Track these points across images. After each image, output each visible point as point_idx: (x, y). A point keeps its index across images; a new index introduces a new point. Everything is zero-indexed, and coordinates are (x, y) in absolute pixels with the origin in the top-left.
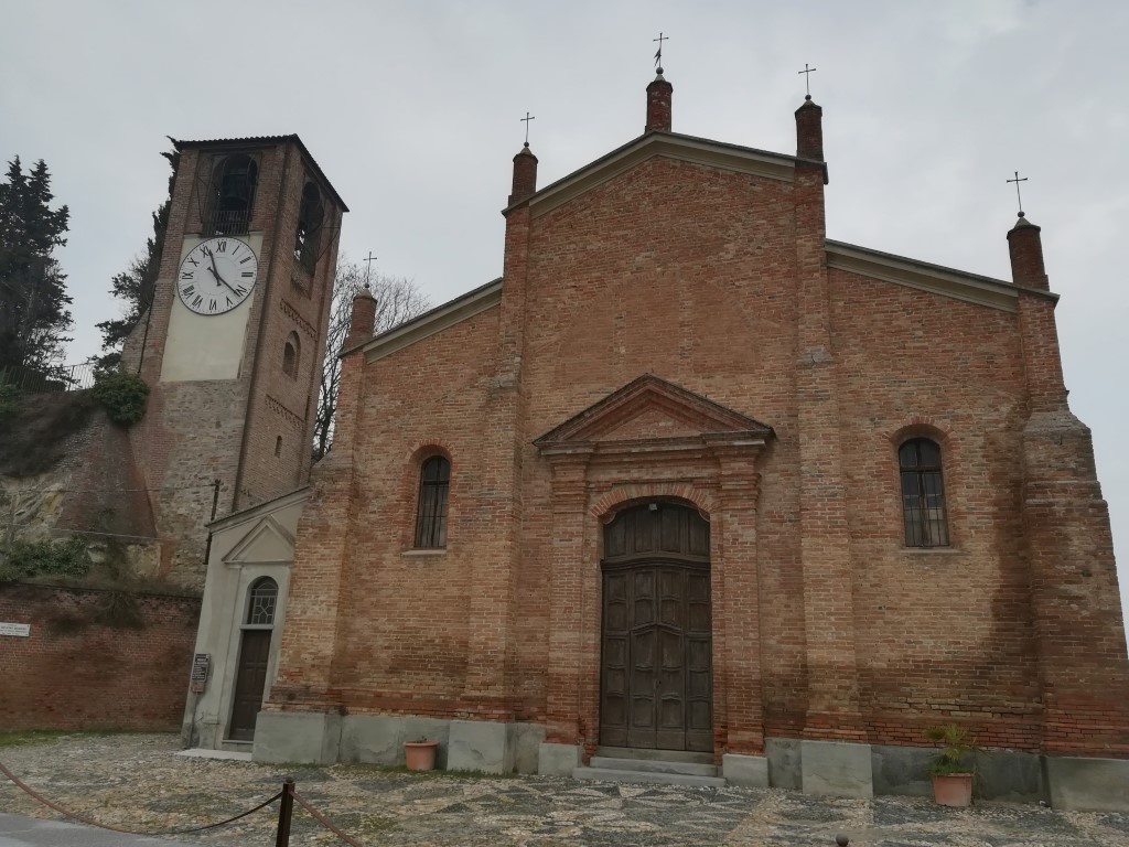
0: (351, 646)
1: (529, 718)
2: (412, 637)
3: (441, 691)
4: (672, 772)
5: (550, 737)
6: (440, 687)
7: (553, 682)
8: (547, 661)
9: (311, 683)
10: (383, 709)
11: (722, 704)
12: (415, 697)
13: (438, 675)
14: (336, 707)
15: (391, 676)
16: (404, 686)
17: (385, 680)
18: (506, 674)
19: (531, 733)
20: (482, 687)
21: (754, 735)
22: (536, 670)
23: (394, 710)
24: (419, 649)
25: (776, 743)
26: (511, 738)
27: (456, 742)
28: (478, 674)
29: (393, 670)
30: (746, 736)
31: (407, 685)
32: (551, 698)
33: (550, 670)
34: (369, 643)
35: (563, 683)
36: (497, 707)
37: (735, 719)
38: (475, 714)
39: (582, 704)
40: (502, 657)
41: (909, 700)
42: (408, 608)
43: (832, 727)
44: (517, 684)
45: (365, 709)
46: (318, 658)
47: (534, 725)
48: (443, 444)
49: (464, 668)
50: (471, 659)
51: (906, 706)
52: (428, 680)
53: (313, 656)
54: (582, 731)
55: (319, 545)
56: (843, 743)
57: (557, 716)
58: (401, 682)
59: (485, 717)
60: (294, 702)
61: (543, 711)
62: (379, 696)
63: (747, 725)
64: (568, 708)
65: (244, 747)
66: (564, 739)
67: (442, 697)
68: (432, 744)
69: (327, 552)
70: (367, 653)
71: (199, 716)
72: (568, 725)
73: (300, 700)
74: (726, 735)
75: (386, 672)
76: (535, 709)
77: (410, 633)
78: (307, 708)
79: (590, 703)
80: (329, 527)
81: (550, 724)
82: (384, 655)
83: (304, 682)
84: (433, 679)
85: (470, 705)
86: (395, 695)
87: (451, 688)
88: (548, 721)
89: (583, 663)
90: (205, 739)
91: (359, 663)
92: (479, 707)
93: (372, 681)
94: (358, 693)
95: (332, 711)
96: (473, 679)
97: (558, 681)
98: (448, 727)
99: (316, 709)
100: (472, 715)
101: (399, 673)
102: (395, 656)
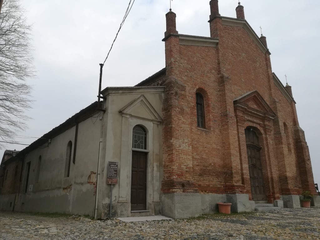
2: (205, 162)
9: (188, 179)
11: (271, 187)
12: (211, 186)
13: (214, 177)
15: (200, 177)
16: (205, 181)
20: (237, 182)
21: (279, 195)
24: (207, 167)
27: (239, 202)
29: (201, 175)
32: (245, 186)
33: (244, 177)
37: (276, 191)
42: (202, 150)
46: (188, 168)
48: (206, 89)
50: (234, 171)
52: (211, 179)
53: (186, 167)
55: (181, 117)
58: (204, 180)
60: (186, 188)
64: (249, 189)
65: (143, 214)
69: (185, 120)
71: (113, 199)
72: (250, 194)
73: (188, 187)
75: (199, 175)
77: (204, 160)
78: (192, 191)
80: (184, 110)
82: (197, 168)
83: (184, 179)
84: (213, 179)
86: (205, 185)
87: (218, 182)
90: (122, 211)
93: (195, 179)
97: (246, 180)
100: (240, 192)
101: (203, 176)
102: (201, 169)
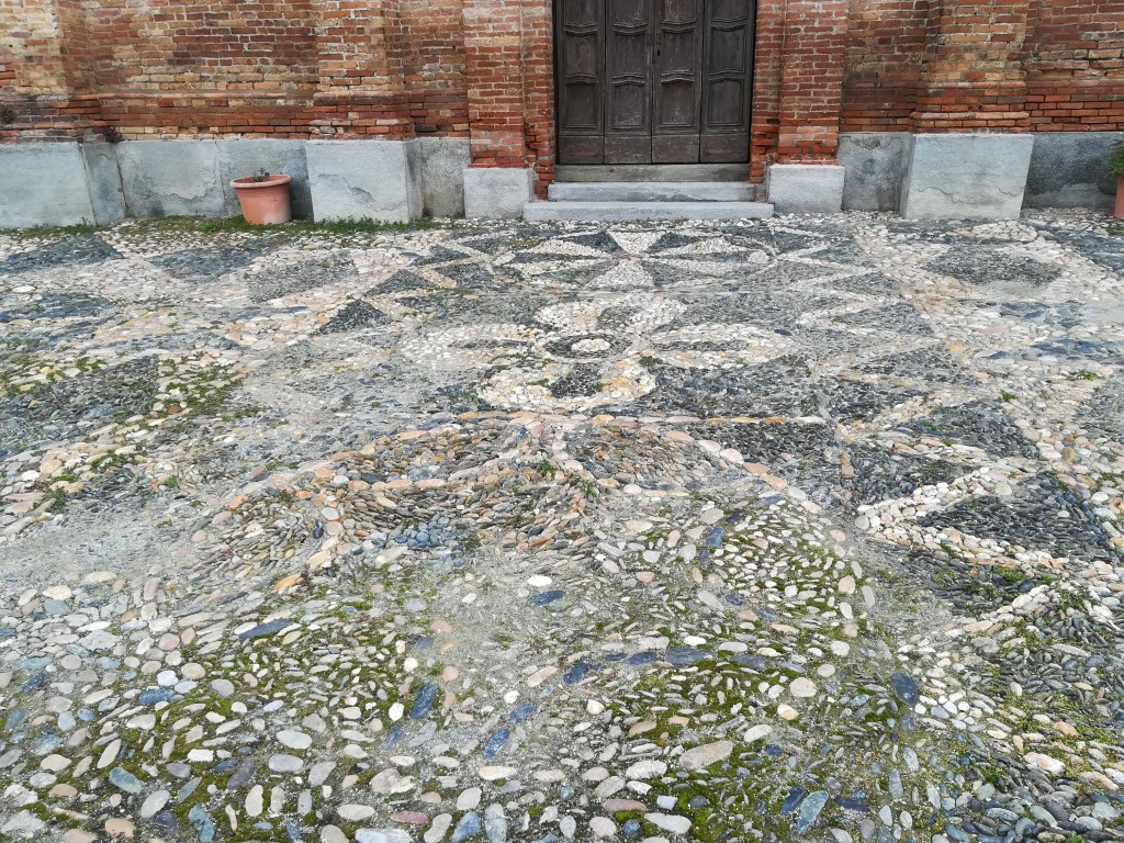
0: (91, 19)
1: (439, 128)
3: (277, 90)
4: (683, 199)
5: (477, 158)
6: (274, 83)
7: (475, 65)
8: (461, 26)
9: (36, 90)
10: (181, 128)
11: (772, 82)
12: (232, 103)
13: (264, 62)
14: (95, 130)
15: (179, 68)
16: (207, 85)
17: (172, 78)
18: (389, 54)
19: (446, 154)
20: (350, 80)
21: (825, 130)
22: (441, 44)
23: (202, 129)
24: (219, 17)
25: (857, 142)
26: (414, 163)
27: (322, 176)
28: (339, 57)
29: (181, 59)
30: (811, 133)
31: (215, 82)
32: (473, 93)
33: (469, 43)
34: (124, 11)
35: (493, 65)
36: (383, 114)
37: (795, 107)
38: (346, 128)
39: (527, 99)
40: (378, 22)
41: (1092, 54)
43: (970, 109)
44: (409, 71)
45: (149, 130)
46: (34, 43)
47: (450, 140)
49: (310, 47)
50: (321, 28)
51: (1084, 65)
52: (248, 72)
53: (23, 41)
54: (531, 145)
56: (988, 134)
57: (489, 122)
58: (202, 79)
59: (365, 133)
60: (15, 126)
61: (463, 115)
62: (167, 105)
63: (814, 116)
64: (506, 108)
66: (502, 159)
67: (281, 102)
68: (280, 181)
70: (125, 30)
72: (509, 135)
73: (26, 121)
74: (775, 133)
75: (170, 62)
76: (447, 113)
78: (42, 134)
79: (542, 97)
81: (477, 137)
82: (157, 32)
83: (22, 90)
84: (259, 71)
85: (333, 113)
86: (195, 103)
87: (295, 86)
88: (473, 132)
89: (525, 26)
91: (116, 48)
92: (350, 114)
93: (149, 81)
94: (129, 103)
95: (91, 137)
96: (330, 66)
97: (484, 60)
98: (302, 152)
99: (59, 135)
100: (341, 131)
101: (193, 62)
102: (178, 32)
